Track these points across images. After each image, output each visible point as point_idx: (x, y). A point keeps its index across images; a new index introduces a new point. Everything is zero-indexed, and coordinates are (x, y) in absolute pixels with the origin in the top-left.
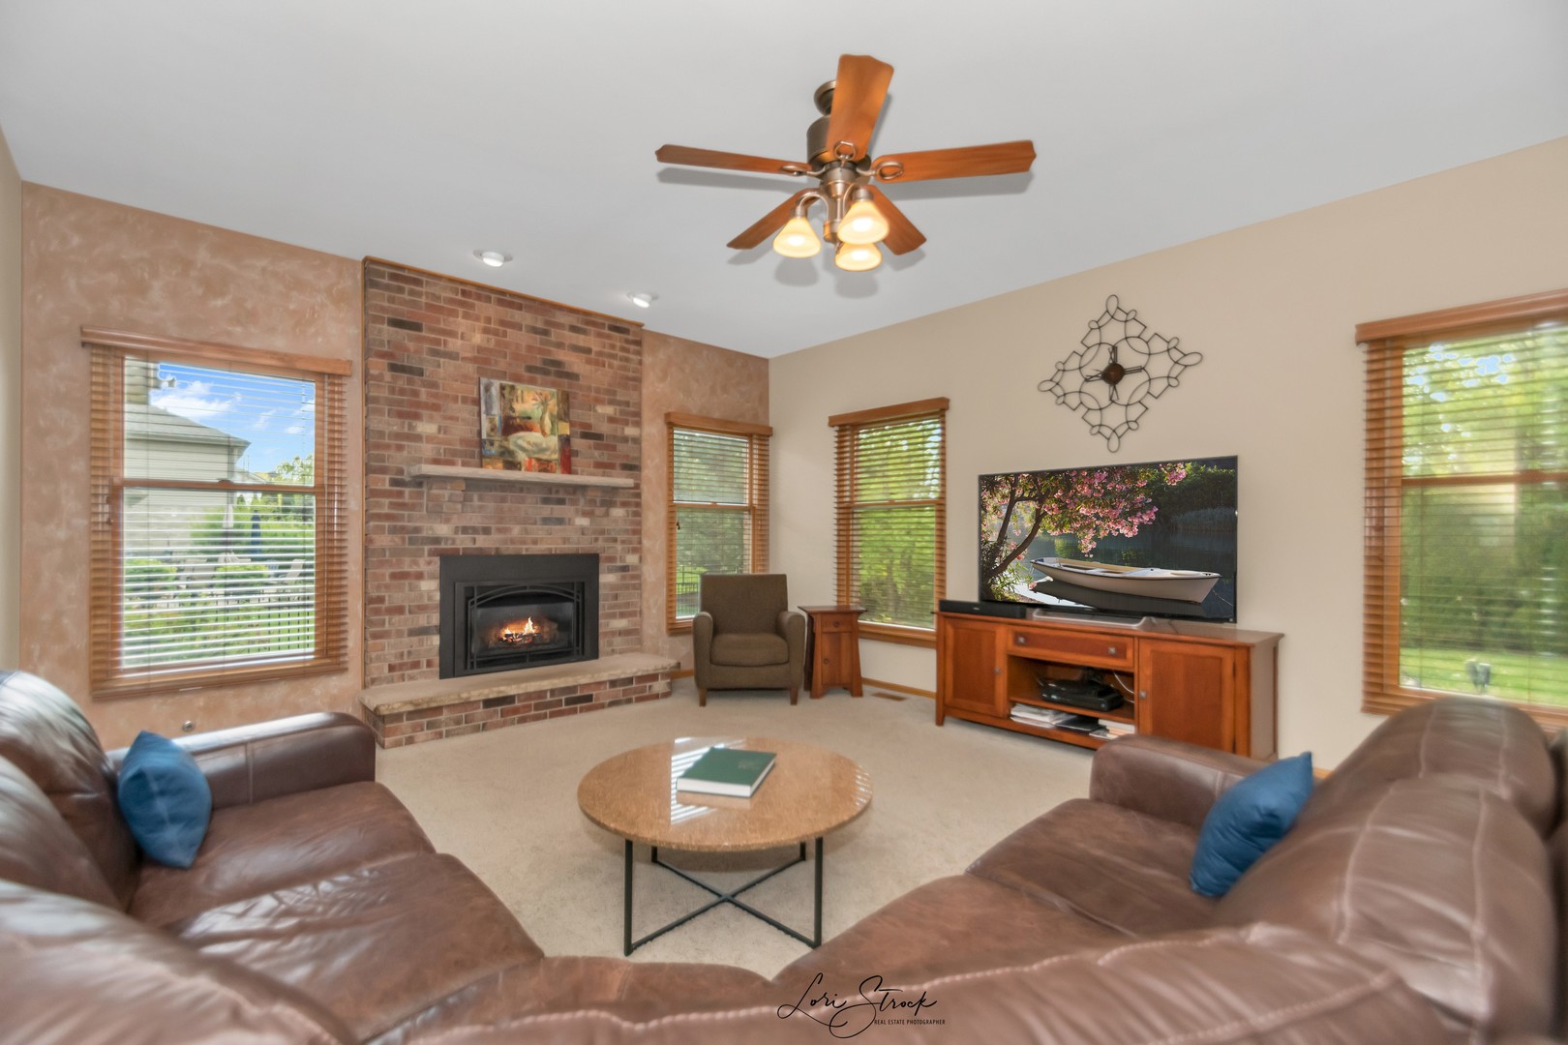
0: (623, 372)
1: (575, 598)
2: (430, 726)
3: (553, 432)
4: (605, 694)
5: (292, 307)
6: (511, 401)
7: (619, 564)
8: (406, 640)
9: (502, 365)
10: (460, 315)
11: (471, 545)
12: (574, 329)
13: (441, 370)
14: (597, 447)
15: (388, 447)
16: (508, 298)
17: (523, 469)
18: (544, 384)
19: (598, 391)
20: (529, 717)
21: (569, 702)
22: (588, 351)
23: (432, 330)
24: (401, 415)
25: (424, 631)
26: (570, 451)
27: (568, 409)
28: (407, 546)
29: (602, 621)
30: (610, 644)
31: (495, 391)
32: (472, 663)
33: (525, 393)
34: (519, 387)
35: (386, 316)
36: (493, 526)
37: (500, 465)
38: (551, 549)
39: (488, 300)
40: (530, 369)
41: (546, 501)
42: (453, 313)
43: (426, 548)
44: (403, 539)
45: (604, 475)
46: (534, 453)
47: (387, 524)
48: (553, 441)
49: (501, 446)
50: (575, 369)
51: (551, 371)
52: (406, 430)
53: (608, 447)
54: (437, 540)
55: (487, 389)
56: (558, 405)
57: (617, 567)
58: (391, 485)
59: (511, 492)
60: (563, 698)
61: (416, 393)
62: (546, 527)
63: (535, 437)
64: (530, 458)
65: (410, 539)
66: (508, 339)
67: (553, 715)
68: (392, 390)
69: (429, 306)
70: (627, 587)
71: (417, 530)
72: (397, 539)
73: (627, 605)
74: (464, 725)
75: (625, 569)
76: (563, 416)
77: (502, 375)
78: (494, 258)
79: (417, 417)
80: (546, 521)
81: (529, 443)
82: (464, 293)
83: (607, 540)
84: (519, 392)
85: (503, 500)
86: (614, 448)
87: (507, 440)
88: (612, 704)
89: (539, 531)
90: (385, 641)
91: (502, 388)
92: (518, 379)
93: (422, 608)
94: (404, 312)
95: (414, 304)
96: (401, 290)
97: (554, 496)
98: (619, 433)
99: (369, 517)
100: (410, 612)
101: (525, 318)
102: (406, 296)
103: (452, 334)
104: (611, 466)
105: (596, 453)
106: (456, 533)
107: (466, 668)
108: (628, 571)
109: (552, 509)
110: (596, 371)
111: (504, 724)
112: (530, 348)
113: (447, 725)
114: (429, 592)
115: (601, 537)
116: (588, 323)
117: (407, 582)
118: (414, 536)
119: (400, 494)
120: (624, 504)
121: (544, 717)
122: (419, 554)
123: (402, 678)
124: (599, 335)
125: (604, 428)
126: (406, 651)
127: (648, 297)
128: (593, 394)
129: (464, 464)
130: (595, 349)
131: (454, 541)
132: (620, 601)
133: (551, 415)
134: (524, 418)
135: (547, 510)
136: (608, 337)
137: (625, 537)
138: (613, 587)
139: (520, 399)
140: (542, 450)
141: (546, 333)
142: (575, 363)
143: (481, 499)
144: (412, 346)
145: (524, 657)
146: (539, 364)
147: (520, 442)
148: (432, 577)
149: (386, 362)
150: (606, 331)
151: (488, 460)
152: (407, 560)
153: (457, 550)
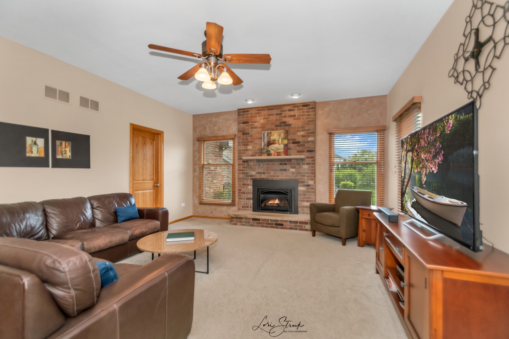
0: (308, 120)
1: (289, 194)
2: (240, 222)
3: (282, 144)
4: (288, 225)
5: (227, 125)
6: (270, 136)
7: (306, 184)
8: (246, 200)
9: (268, 127)
10: (258, 116)
11: (260, 177)
12: (290, 110)
13: (253, 132)
14: (298, 146)
15: (242, 153)
16: (270, 108)
17: (272, 155)
18: (280, 130)
19: (298, 128)
20: (264, 226)
21: (276, 224)
22: (295, 116)
23: (251, 122)
24: (244, 145)
25: (249, 199)
26: (287, 148)
27: (287, 135)
28: (245, 177)
29: (299, 202)
30: (303, 210)
31: (266, 135)
32: (259, 209)
33: (274, 133)
34: (272, 132)
35: (241, 122)
36: (266, 172)
37: (266, 155)
38: (282, 179)
39: (264, 110)
40: (276, 126)
41: (281, 164)
42: (256, 116)
43: (250, 178)
44: (245, 175)
45: (300, 155)
46: (276, 150)
47: (241, 172)
48: (282, 146)
49: (266, 150)
50: (290, 123)
51: (283, 125)
52: (245, 149)
53: (302, 145)
54: (252, 176)
55: (264, 134)
56: (284, 135)
57: (305, 185)
58: (243, 162)
59: (271, 162)
60: (274, 223)
61: (247, 139)
62: (281, 172)
63: (276, 146)
64: (275, 152)
65: (246, 175)
66: (270, 119)
67: (271, 227)
68: (243, 139)
69: (251, 117)
70: (309, 192)
71: (248, 173)
72: (243, 175)
73: (309, 198)
74: (247, 224)
75: (308, 186)
76: (286, 138)
77: (268, 130)
78: (250, 101)
79: (248, 145)
80: (281, 170)
81: (274, 148)
82: (259, 110)
83: (301, 176)
84: (272, 133)
85: (269, 164)
86: (304, 145)
87: (268, 148)
88: (290, 228)
89: (279, 173)
90: (241, 200)
91: (268, 133)
92: (273, 130)
93: (249, 193)
94: (245, 119)
95: (247, 117)
96: (244, 114)
97: (284, 162)
98: (306, 140)
99: (239, 170)
100: (246, 194)
101: (275, 112)
102: (245, 116)
103: (255, 122)
104: (303, 151)
105: (298, 148)
106: (256, 174)
107: (258, 210)
108: (310, 186)
109: (283, 166)
110: (298, 121)
111: (257, 226)
112: (276, 120)
113: (244, 223)
114: (250, 189)
115: (299, 175)
116: (294, 107)
117: (245, 186)
118: (247, 175)
119: (244, 164)
120: (308, 164)
121: (268, 227)
122: (248, 179)
123: (245, 210)
124: (298, 110)
125: (301, 139)
126: (245, 203)
127: (297, 95)
128: (296, 129)
129: (259, 156)
130: (297, 115)
131: (256, 176)
132: (306, 196)
133: (282, 138)
134: (273, 141)
135: (281, 167)
136: (301, 109)
137: (308, 175)
138: (304, 191)
139: (272, 136)
140: (278, 149)
141: (281, 114)
142: (290, 121)
143: (263, 165)
144: (247, 127)
145: (273, 210)
146: (278, 124)
147: (272, 148)
148: (251, 185)
149: (241, 133)
150: (301, 108)
151: (263, 154)
152: (246, 181)
153: (257, 178)
